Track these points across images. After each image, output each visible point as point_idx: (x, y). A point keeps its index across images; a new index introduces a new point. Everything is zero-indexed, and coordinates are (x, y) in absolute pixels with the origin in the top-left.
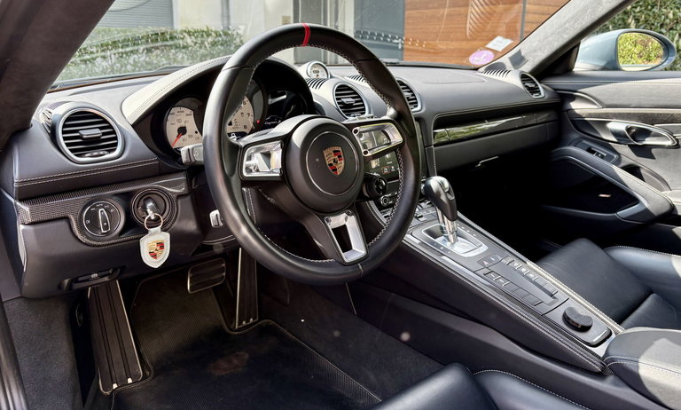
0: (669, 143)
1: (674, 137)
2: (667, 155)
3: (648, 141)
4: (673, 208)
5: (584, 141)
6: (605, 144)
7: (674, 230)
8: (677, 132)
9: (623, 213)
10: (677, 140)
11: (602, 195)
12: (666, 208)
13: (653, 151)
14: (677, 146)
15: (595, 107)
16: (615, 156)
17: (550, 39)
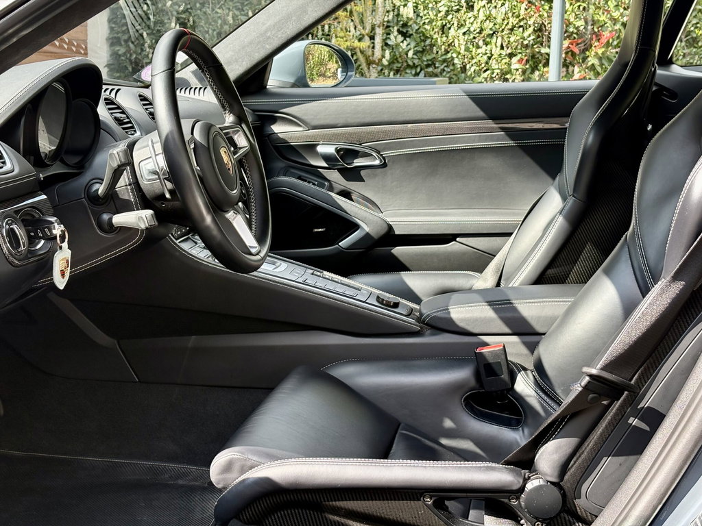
0: (377, 162)
1: (382, 155)
2: (375, 176)
3: (358, 162)
4: (390, 228)
5: (293, 171)
6: (314, 171)
7: (392, 251)
8: (384, 150)
9: (344, 243)
10: (384, 158)
11: (316, 230)
12: (384, 229)
13: (363, 173)
14: (384, 165)
15: (301, 129)
16: (326, 183)
17: (248, 50)
